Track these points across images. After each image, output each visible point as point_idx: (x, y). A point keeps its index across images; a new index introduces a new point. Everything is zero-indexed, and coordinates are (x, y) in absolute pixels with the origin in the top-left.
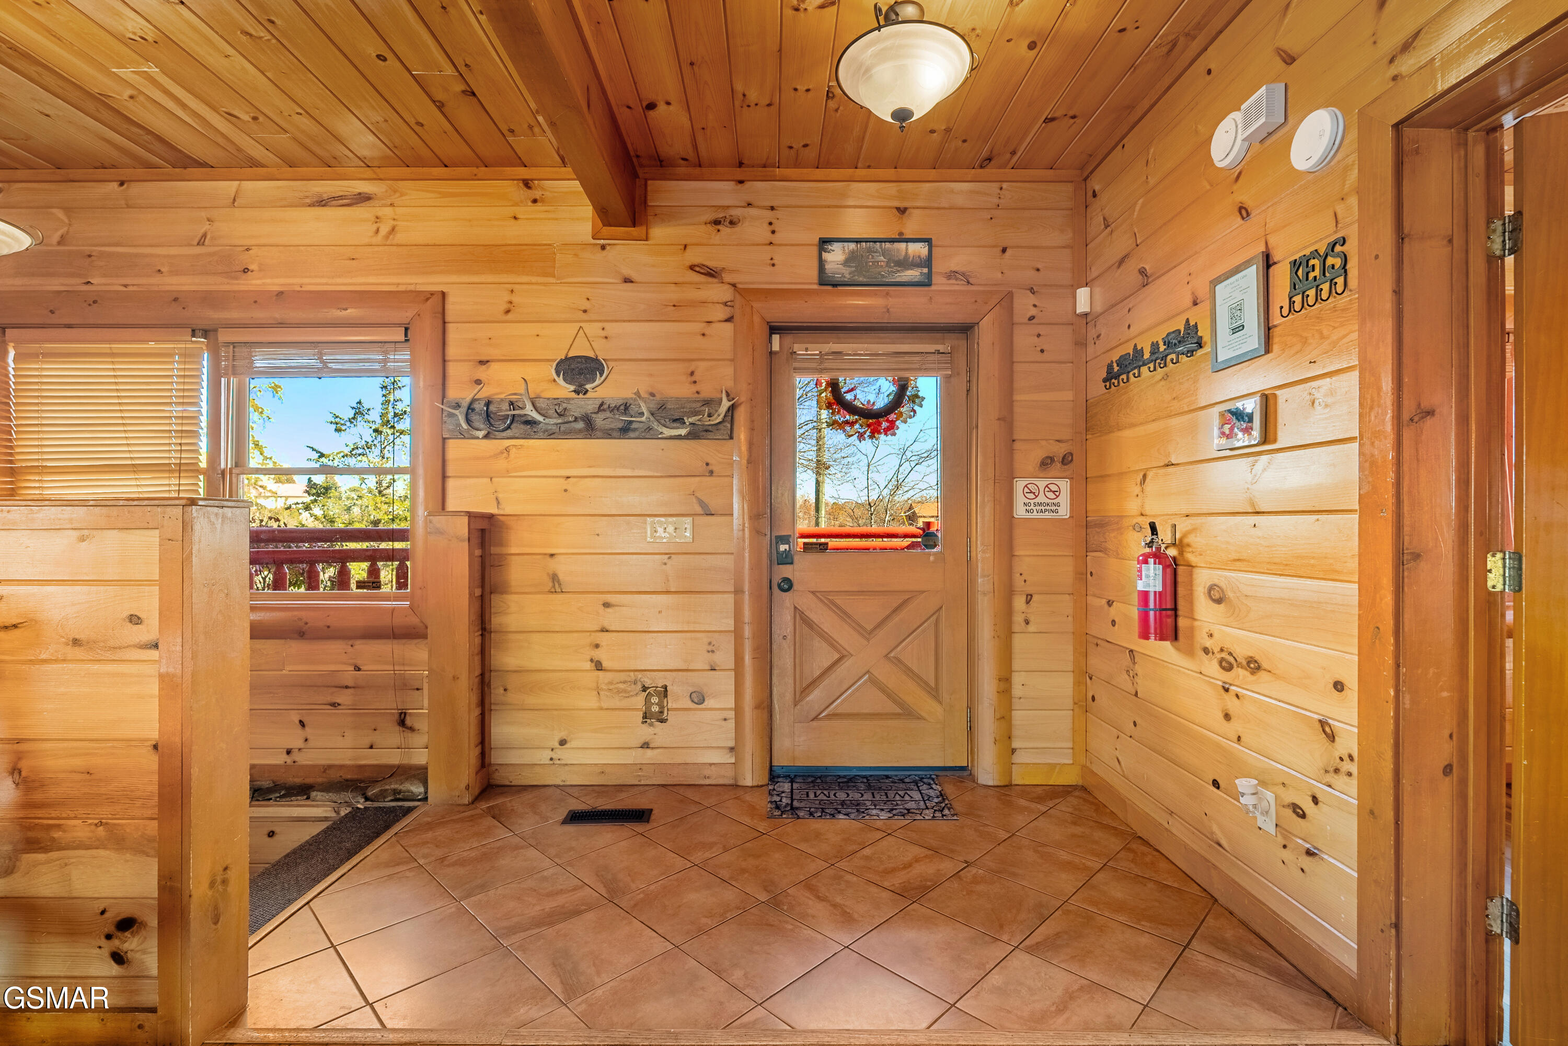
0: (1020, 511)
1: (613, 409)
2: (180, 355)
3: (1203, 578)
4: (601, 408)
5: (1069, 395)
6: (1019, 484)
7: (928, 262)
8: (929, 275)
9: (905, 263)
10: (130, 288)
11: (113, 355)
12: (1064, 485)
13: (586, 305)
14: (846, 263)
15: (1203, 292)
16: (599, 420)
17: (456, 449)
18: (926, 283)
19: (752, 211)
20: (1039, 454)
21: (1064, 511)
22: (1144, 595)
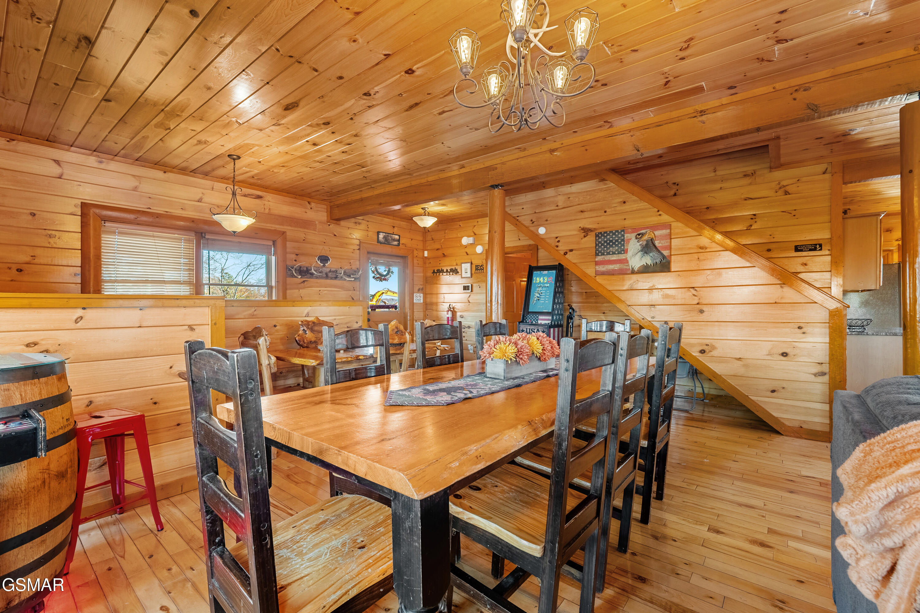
0: (415, 301)
1: (333, 272)
2: (184, 240)
3: (458, 314)
4: (330, 271)
5: (422, 274)
6: (415, 294)
7: (399, 240)
8: (399, 244)
9: (394, 240)
10: (168, 213)
11: (153, 236)
12: (422, 295)
13: (325, 241)
14: (383, 238)
15: (459, 264)
16: (330, 275)
17: (290, 280)
18: (399, 245)
19: (364, 221)
20: (417, 288)
21: (422, 301)
22: (448, 318)
